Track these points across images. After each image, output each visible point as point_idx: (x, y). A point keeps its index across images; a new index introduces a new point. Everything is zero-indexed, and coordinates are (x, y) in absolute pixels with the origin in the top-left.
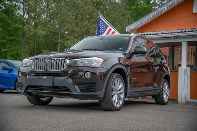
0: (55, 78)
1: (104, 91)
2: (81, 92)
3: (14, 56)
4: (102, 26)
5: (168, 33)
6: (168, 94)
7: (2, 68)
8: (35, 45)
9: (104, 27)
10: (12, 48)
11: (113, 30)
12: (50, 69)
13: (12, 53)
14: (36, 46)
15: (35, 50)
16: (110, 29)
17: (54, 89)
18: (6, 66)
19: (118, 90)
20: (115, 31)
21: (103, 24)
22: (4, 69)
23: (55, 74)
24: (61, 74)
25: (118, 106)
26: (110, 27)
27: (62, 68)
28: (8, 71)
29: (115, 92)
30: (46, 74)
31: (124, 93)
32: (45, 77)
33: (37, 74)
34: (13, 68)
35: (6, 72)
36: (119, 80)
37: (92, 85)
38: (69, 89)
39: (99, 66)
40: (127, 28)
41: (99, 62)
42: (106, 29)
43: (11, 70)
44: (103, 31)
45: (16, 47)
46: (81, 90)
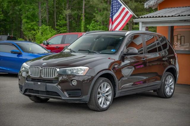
0: (48, 84)
1: (89, 95)
2: (69, 97)
3: (30, 17)
4: (115, 5)
5: (185, 15)
6: (173, 87)
7: (11, 51)
8: (54, 2)
9: (117, 6)
10: (27, 8)
11: (127, 10)
12: (44, 76)
13: (27, 14)
14: (56, 4)
15: (55, 9)
16: (124, 9)
17: (48, 93)
18: (14, 49)
19: (105, 92)
20: (129, 11)
21: (116, 3)
22: (13, 52)
23: (48, 81)
24: (52, 81)
25: (105, 106)
26: (123, 6)
27: (53, 76)
28: (17, 54)
29: (101, 94)
30: (41, 80)
31: (111, 94)
32: (39, 83)
33: (34, 80)
34: (22, 52)
35: (15, 56)
36: (106, 84)
37: (78, 91)
38: (58, 94)
39: (84, 75)
40: (145, 4)
41: (84, 70)
42: (119, 8)
43: (19, 54)
44: (115, 11)
45: (32, 6)
46: (69, 95)
